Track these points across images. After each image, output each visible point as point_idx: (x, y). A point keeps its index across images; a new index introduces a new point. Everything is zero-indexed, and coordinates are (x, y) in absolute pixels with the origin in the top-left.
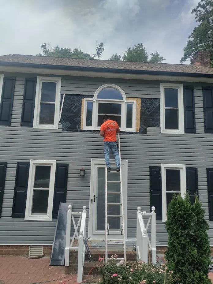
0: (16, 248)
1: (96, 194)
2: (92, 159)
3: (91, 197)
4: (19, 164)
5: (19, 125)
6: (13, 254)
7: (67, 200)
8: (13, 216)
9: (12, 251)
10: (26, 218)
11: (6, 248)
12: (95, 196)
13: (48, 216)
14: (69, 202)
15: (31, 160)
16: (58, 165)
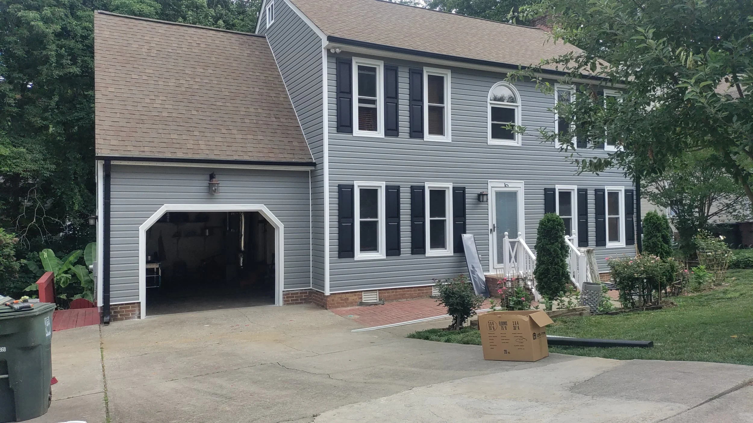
0: (419, 290)
1: (495, 222)
2: (489, 180)
3: (490, 227)
4: (412, 188)
5: (407, 135)
6: (416, 297)
7: (467, 231)
8: (413, 253)
9: (415, 293)
10: (427, 254)
11: (409, 291)
12: (494, 225)
13: (448, 251)
14: (469, 233)
15: (426, 183)
16: (454, 189)
